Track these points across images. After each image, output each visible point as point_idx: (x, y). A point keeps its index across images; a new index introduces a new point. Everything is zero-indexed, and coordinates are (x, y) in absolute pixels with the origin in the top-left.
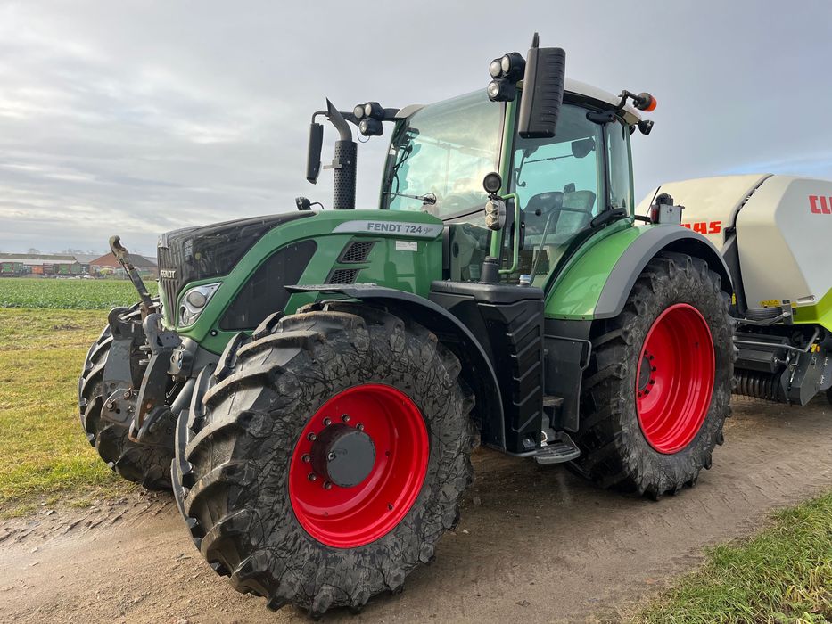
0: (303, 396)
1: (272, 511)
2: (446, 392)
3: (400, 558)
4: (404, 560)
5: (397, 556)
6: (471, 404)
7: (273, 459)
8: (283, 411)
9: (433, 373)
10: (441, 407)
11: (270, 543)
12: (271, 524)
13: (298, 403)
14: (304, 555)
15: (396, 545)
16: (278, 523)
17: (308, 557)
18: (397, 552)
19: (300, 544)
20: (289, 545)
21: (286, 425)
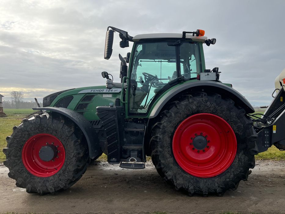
0: (22, 134)
1: (15, 161)
2: (68, 138)
3: (52, 184)
4: (54, 184)
5: (51, 183)
6: (78, 143)
7: (15, 149)
8: (16, 137)
9: (62, 132)
10: (66, 142)
11: (14, 169)
12: (14, 165)
13: (20, 136)
14: (24, 175)
15: (52, 180)
16: (16, 165)
17: (25, 176)
18: (52, 182)
19: (23, 172)
20: (19, 171)
21: (17, 141)
